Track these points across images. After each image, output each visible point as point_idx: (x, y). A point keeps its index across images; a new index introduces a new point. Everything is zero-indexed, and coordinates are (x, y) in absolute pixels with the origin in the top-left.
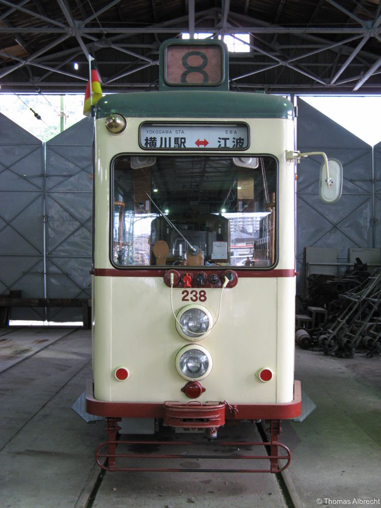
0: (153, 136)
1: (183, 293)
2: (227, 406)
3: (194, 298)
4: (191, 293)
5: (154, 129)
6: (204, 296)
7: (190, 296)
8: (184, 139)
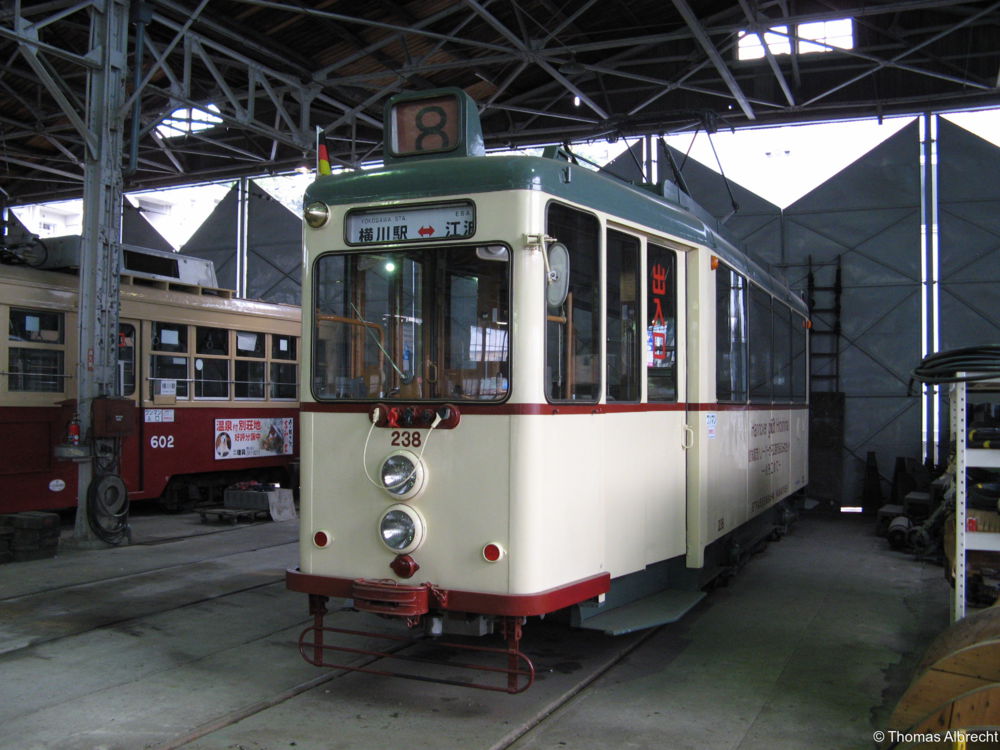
0: (369, 226)
1: (393, 435)
2: (429, 590)
3: (406, 442)
4: (403, 435)
5: (370, 217)
6: (418, 439)
7: (402, 439)
8: (406, 227)
